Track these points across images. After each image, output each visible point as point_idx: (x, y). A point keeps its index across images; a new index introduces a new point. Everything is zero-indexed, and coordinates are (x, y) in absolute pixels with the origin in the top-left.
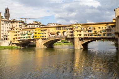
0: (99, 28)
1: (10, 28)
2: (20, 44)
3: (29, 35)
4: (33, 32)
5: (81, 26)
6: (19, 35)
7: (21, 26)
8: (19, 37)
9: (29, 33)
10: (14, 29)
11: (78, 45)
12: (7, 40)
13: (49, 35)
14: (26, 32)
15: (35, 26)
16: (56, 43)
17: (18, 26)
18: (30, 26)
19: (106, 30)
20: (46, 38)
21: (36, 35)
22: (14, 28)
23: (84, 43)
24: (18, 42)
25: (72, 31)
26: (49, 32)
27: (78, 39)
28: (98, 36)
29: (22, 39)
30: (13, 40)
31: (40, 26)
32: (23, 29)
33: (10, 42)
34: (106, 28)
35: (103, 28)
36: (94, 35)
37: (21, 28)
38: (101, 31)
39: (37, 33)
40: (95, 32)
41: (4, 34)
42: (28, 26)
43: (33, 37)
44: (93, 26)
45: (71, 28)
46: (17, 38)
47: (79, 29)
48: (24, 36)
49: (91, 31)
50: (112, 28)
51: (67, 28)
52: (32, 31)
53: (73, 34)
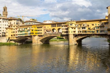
0: (93, 25)
1: (8, 25)
2: (17, 40)
3: (26, 32)
4: (30, 29)
5: (75, 23)
6: (16, 32)
7: (18, 24)
8: (16, 34)
9: (26, 30)
10: (11, 27)
11: (73, 41)
12: (5, 37)
13: (45, 32)
14: (23, 29)
15: (31, 23)
16: (52, 39)
17: (16, 23)
18: (27, 23)
19: (99, 27)
20: (43, 34)
21: (32, 32)
22: (12, 25)
23: (78, 39)
24: (15, 39)
25: (66, 28)
26: (45, 29)
27: (73, 36)
28: (92, 33)
29: (20, 35)
30: (10, 36)
31: (37, 23)
32: (20, 26)
33: (8, 39)
34: (99, 24)
35: (96, 25)
36: (88, 32)
37: (19, 25)
38: (94, 28)
39: (34, 30)
40: (89, 29)
41: (3, 31)
42: (25, 23)
43: (30, 34)
44: (87, 23)
45: (66, 25)
46: (14, 35)
47: (74, 25)
48: (21, 33)
49: (84, 28)
50: (105, 24)
51: (62, 25)
52: (28, 28)
53: (68, 30)
